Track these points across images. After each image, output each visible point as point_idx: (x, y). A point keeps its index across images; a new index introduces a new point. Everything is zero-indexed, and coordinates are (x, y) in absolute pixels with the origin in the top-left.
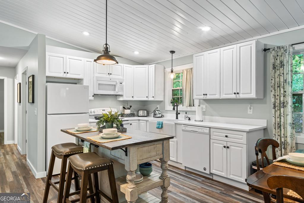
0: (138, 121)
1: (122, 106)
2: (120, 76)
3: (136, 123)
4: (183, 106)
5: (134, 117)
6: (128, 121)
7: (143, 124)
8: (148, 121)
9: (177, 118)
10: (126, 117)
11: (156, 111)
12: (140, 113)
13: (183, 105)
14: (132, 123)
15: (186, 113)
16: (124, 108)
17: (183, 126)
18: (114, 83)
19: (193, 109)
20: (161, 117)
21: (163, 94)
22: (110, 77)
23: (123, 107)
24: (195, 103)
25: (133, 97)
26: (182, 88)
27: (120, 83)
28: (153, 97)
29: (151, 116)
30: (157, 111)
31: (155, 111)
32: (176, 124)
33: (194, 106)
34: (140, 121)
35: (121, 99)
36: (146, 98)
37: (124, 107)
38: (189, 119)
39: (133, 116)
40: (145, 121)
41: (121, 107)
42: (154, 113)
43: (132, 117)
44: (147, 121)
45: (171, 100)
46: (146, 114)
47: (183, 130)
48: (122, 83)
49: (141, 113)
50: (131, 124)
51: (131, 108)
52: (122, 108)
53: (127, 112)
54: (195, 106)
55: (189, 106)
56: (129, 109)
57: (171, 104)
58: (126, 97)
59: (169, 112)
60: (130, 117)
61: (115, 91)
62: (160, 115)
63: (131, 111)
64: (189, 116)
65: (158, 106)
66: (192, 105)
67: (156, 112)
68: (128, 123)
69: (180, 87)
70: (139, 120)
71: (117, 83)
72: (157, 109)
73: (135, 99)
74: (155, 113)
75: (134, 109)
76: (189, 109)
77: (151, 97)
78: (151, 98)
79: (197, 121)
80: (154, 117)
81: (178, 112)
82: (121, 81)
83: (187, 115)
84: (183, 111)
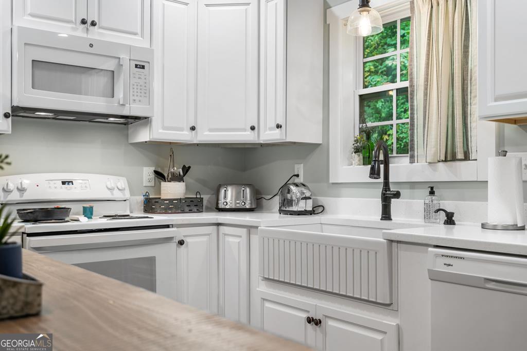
0: (215, 227)
1: (153, 169)
2: (138, 38)
3: (205, 239)
4: (412, 162)
5: (199, 211)
6: (168, 226)
7: (234, 240)
8: (257, 227)
9: (386, 215)
10: (166, 211)
11: (293, 188)
12: (225, 197)
13: (412, 157)
14: (187, 240)
15: (432, 193)
16: (159, 175)
17: (437, 255)
18: (110, 65)
19: (464, 171)
20: (312, 213)
21: (321, 116)
22: (89, 37)
23: (156, 172)
24: (473, 145)
25: (193, 128)
26: (406, 84)
27: (136, 66)
28: (279, 126)
29: (269, 210)
30: (297, 185)
31: (285, 189)
32: (392, 241)
33: (467, 157)
34: (221, 228)
35: (144, 136)
36: (249, 132)
37: (159, 170)
38: (450, 220)
39: (195, 209)
40: (245, 230)
41: (148, 172)
42: (282, 194)
43: (191, 211)
44: (250, 228)
45: (356, 141)
46: (248, 202)
47: (435, 277)
48: (143, 67)
49: (229, 196)
50: (181, 243)
51: (184, 175)
52: (153, 175)
53: (173, 190)
54: (473, 156)
55: (443, 158)
56: (178, 178)
57: (357, 158)
58: (164, 128)
59: (345, 191)
60: (183, 212)
61: (113, 97)
62: (310, 202)
63: (188, 188)
64: (449, 206)
65: (300, 169)
66: (460, 155)
67: (289, 191)
68: (168, 240)
69: (393, 81)
70: (218, 225)
71: (120, 66)
72: (297, 180)
73: (205, 136)
74: (289, 196)
75: (204, 183)
76: (443, 173)
77: (271, 129)
78: (268, 132)
79: (494, 228)
80: (281, 211)
81: (393, 188)
82: (140, 58)
83: (438, 202)
84: (413, 185)
